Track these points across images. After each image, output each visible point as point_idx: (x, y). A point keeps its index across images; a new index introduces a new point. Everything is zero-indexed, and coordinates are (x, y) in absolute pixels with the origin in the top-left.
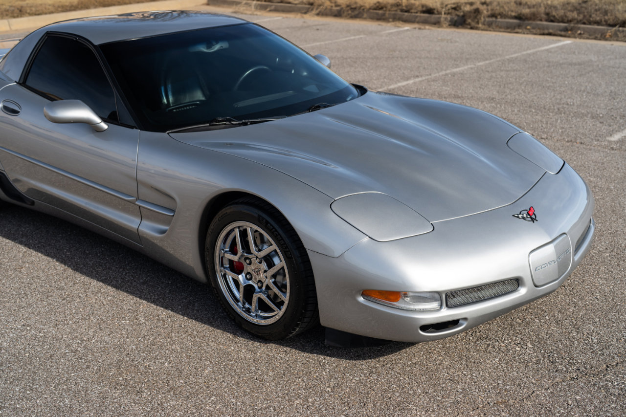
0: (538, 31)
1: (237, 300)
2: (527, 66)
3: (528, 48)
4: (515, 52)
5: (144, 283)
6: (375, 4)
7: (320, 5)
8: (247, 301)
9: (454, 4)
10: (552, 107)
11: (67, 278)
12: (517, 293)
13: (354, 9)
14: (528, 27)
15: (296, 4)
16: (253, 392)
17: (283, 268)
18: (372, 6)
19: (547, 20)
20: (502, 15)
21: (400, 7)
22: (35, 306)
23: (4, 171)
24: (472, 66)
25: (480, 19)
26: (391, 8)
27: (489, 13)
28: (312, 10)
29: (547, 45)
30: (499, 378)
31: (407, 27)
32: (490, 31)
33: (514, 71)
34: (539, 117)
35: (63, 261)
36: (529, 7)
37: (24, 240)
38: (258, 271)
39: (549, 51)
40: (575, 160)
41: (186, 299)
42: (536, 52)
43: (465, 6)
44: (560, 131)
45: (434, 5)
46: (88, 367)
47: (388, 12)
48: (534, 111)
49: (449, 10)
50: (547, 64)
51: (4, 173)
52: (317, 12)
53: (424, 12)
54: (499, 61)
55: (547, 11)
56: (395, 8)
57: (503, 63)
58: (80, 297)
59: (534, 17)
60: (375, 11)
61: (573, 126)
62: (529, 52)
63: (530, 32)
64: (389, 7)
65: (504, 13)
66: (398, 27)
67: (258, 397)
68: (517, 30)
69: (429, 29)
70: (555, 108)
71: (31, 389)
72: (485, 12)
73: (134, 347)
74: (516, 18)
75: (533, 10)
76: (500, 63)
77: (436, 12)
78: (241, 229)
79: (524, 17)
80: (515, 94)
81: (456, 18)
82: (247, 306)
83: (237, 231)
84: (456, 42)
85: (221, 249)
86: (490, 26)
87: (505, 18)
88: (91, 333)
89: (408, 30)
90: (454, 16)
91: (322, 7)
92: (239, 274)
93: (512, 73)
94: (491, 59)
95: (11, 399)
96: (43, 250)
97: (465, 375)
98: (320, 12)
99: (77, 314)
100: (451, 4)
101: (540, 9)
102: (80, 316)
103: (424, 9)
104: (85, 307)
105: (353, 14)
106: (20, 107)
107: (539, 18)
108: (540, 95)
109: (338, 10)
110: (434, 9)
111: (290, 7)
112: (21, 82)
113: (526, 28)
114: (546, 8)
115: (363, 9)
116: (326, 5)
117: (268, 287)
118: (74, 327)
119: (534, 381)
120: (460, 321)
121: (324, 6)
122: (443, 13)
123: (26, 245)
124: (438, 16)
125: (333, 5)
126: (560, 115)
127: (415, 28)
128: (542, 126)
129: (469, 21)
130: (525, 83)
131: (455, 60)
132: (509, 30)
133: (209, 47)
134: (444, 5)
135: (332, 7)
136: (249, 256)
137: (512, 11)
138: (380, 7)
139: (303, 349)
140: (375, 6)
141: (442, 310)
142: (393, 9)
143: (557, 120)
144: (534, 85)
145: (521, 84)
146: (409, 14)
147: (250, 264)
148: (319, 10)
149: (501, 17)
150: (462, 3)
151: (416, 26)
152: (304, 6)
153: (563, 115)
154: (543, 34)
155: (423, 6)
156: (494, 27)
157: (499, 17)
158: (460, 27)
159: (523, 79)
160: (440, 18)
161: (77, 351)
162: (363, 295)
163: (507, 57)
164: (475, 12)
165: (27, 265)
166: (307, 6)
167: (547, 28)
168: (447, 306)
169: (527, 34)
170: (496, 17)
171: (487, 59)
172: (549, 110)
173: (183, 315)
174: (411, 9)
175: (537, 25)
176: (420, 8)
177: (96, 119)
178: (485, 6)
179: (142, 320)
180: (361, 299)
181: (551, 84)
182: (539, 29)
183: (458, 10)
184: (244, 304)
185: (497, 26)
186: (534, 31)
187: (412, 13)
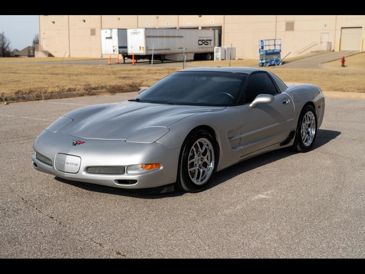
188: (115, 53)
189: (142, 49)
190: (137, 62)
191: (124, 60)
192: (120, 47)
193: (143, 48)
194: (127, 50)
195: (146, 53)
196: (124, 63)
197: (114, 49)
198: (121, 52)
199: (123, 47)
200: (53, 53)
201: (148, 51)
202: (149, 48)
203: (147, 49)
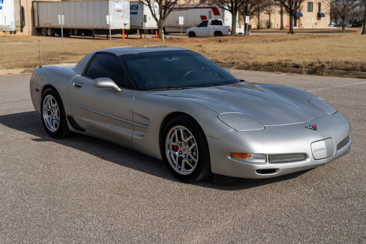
0: (356, 76)
1: (175, 165)
2: (345, 90)
3: (348, 83)
4: (340, 85)
5: (133, 163)
6: (268, 63)
7: (238, 64)
8: (179, 165)
9: (310, 63)
10: (354, 107)
11: (98, 161)
12: (305, 161)
13: (256, 66)
14: (351, 74)
15: (225, 64)
16: (179, 198)
17: (195, 146)
18: (266, 64)
19: (361, 71)
20: (337, 68)
21: (281, 65)
22: (83, 169)
23: (73, 115)
24: (315, 90)
25: (324, 70)
26: (276, 65)
27: (330, 67)
28: (234, 66)
29: (359, 82)
30: (294, 198)
31: (284, 74)
32: (329, 76)
33: (337, 92)
34: (345, 111)
35: (96, 155)
36: (352, 64)
37: (79, 148)
38: (184, 150)
39: (359, 85)
40: (359, 127)
41: (152, 169)
42: (352, 85)
43: (316, 64)
44: (355, 116)
45: (300, 63)
46: (106, 188)
47: (274, 67)
48: (343, 108)
49: (307, 66)
50: (356, 90)
51: (73, 116)
52: (236, 67)
53: (294, 67)
54: (331, 88)
55: (362, 66)
56: (278, 65)
57: (332, 89)
58: (104, 167)
59: (354, 69)
60: (267, 67)
61: (363, 114)
62: (348, 85)
63: (352, 76)
64: (275, 65)
65: (338, 67)
66: (279, 74)
67: (180, 200)
68: (344, 76)
69: (296, 75)
70: (355, 107)
71: (80, 194)
72: (327, 67)
73: (127, 183)
74: (344, 69)
75: (353, 66)
76: (331, 89)
77: (300, 67)
78: (178, 130)
79: (348, 69)
80: (335, 101)
81: (311, 70)
82: (179, 167)
83: (176, 131)
84: (309, 80)
85: (169, 141)
86: (329, 74)
87: (338, 70)
88: (108, 178)
89: (284, 75)
90: (310, 69)
91: (239, 65)
92: (176, 152)
93: (336, 93)
94: (326, 87)
95: (71, 196)
96: (88, 152)
97: (278, 197)
98: (238, 67)
99: (102, 172)
100: (309, 63)
101: (358, 65)
102: (103, 173)
103: (294, 65)
104: (105, 170)
105: (255, 68)
106: (82, 85)
107: (357, 70)
108: (348, 102)
109: (247, 66)
110: (299, 65)
111: (222, 65)
112: (83, 74)
113: (349, 75)
114: (361, 65)
115: (261, 66)
116: (241, 64)
117: (189, 157)
118: (100, 176)
119: (311, 200)
120: (276, 170)
121: (240, 64)
122: (304, 67)
123: (80, 150)
124: (301, 69)
125: (245, 64)
126: (357, 110)
127: (288, 75)
128: (346, 114)
129: (318, 71)
130: (342, 97)
131: (306, 88)
132: (340, 76)
133: (170, 59)
134: (305, 63)
135: (244, 64)
136: (181, 143)
137: (342, 66)
138: (270, 64)
139: (204, 186)
140: (267, 64)
141: (267, 163)
142: (277, 66)
143: (354, 112)
144: (347, 98)
145: (339, 98)
146: (286, 68)
147: (181, 146)
148: (237, 66)
149: (336, 69)
150: (315, 63)
151: (289, 73)
152: (229, 64)
153: (358, 110)
154: (359, 78)
155: (293, 64)
156: (332, 74)
157: (335, 69)
158: (313, 74)
159: (341, 96)
160: (302, 70)
161: (101, 183)
162: (231, 156)
163: (336, 87)
164: (321, 67)
165: (80, 156)
166: (231, 64)
167: (361, 74)
168: (269, 162)
169: (350, 77)
170: (333, 69)
171: (324, 88)
172: (351, 108)
173: (150, 174)
174: (287, 65)
175: (355, 73)
176: (292, 65)
177: (116, 86)
178: (327, 64)
179: (131, 175)
180: (230, 158)
181: (356, 98)
182: (356, 75)
183: (312, 66)
184: (178, 166)
185: (334, 74)
186: (354, 76)
187: (287, 67)
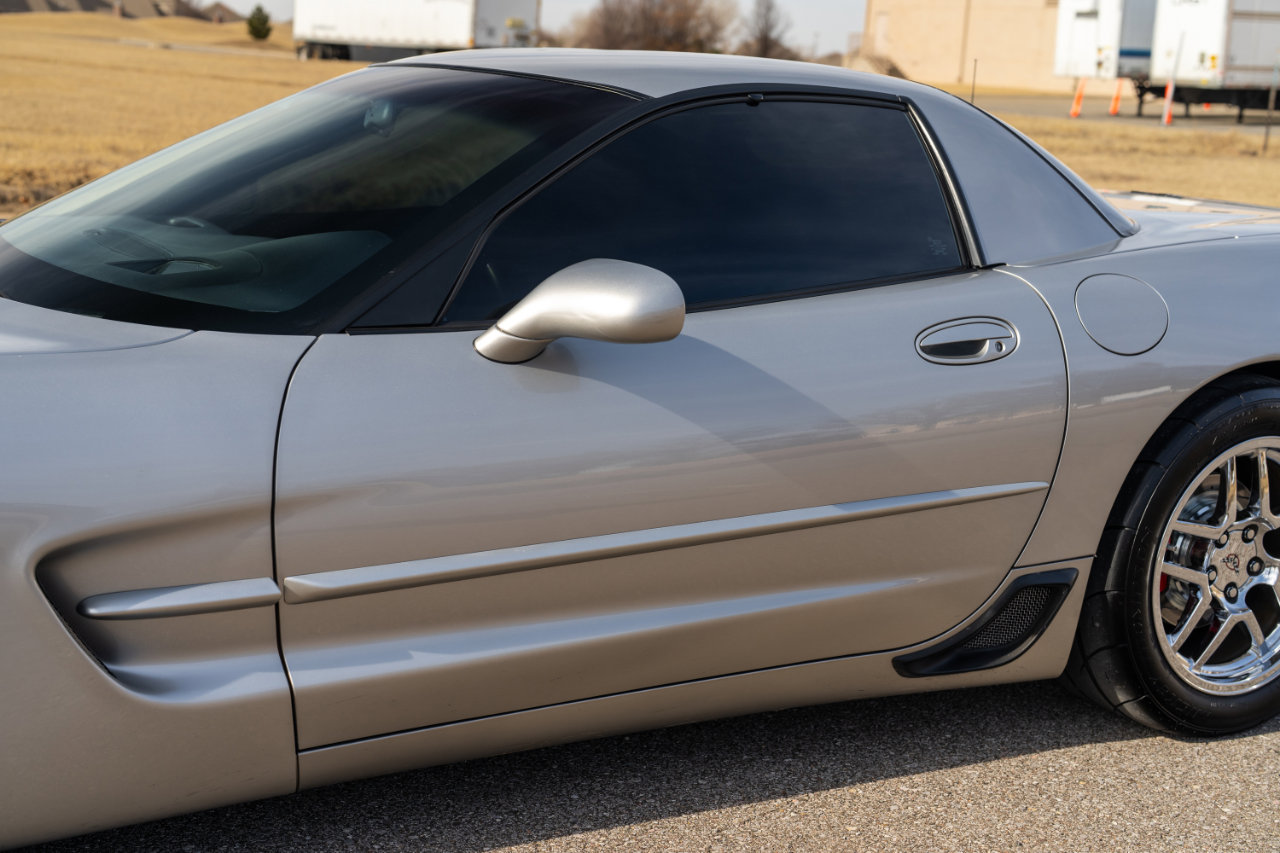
188: (1103, 73)
189: (1208, 63)
190: (1187, 116)
191: (1141, 102)
192: (1124, 53)
193: (1213, 58)
194: (1149, 66)
195: (1224, 79)
196: (1140, 115)
197: (1102, 57)
198: (1126, 70)
199: (1135, 53)
200: (904, 67)
201: (1231, 73)
202: (1238, 62)
203: (1229, 65)
